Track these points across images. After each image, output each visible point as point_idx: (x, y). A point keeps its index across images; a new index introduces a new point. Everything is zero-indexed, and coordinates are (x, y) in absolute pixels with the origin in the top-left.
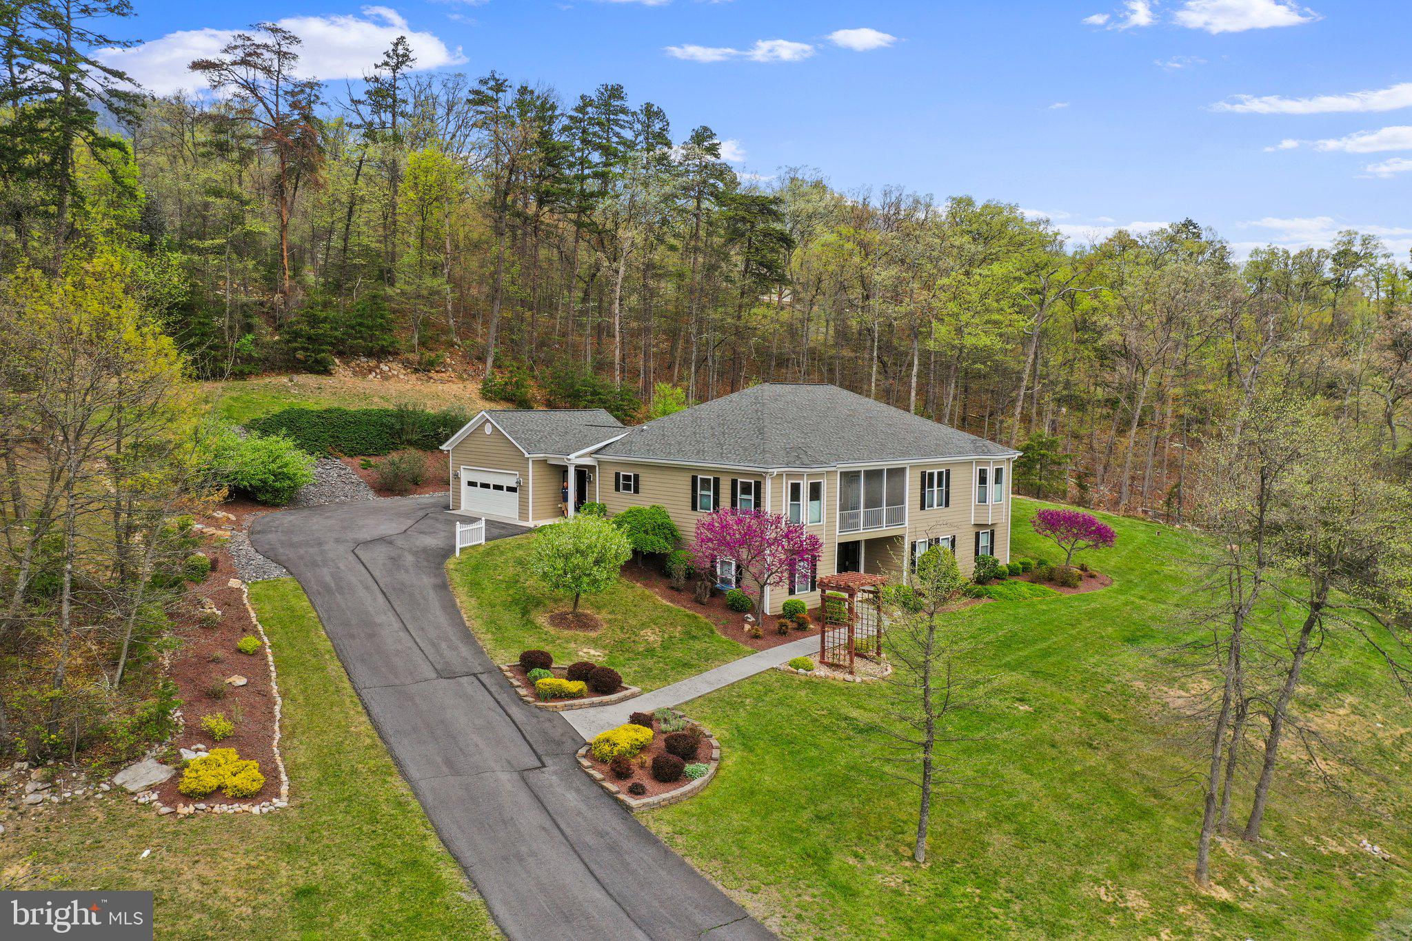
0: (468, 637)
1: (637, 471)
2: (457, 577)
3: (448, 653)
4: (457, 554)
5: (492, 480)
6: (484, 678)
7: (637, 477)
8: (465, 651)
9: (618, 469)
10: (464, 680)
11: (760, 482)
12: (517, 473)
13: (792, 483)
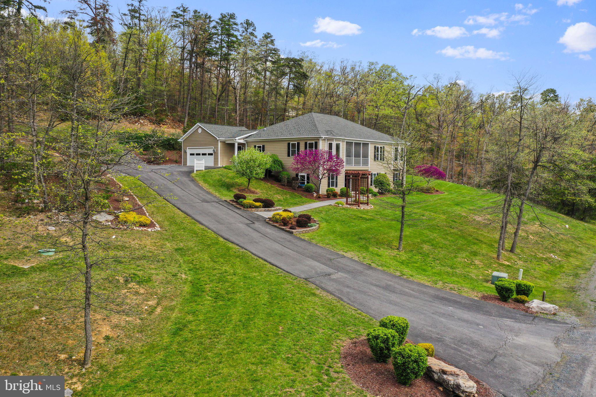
0: (209, 193)
1: (264, 144)
2: (197, 179)
3: (204, 197)
4: (195, 172)
5: (201, 151)
6: (220, 203)
7: (264, 146)
8: (209, 196)
9: (255, 144)
10: (213, 203)
11: (317, 142)
12: (213, 147)
13: (329, 143)
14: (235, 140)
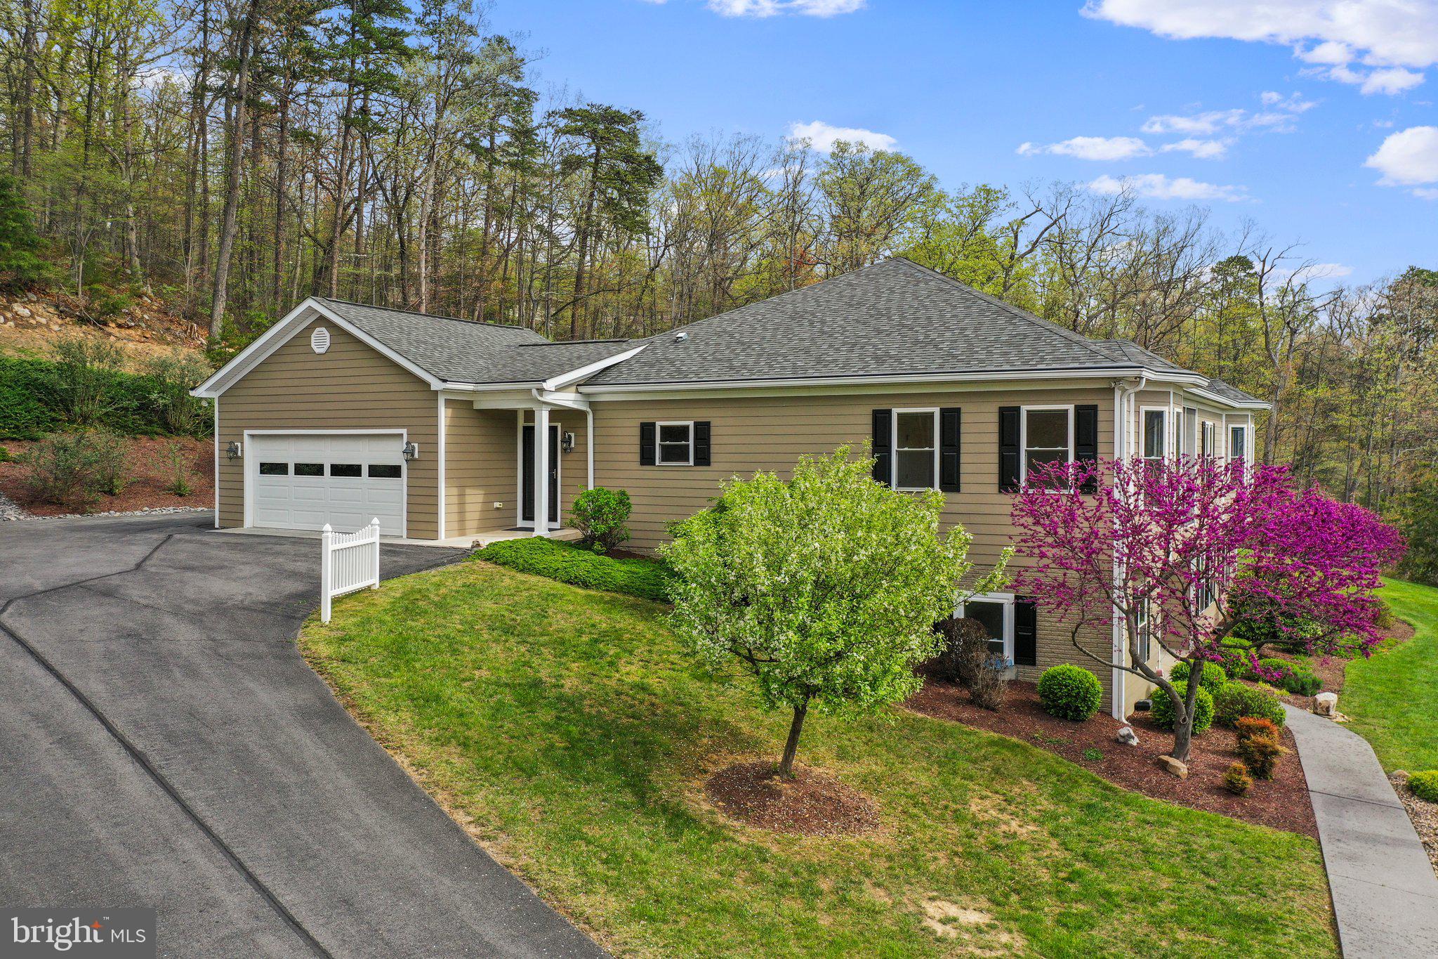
1: (703, 415)
2: (356, 682)
4: (327, 613)
5: (329, 454)
7: (703, 430)
9: (647, 416)
11: (1094, 408)
12: (404, 431)
13: (1147, 413)
14: (541, 391)
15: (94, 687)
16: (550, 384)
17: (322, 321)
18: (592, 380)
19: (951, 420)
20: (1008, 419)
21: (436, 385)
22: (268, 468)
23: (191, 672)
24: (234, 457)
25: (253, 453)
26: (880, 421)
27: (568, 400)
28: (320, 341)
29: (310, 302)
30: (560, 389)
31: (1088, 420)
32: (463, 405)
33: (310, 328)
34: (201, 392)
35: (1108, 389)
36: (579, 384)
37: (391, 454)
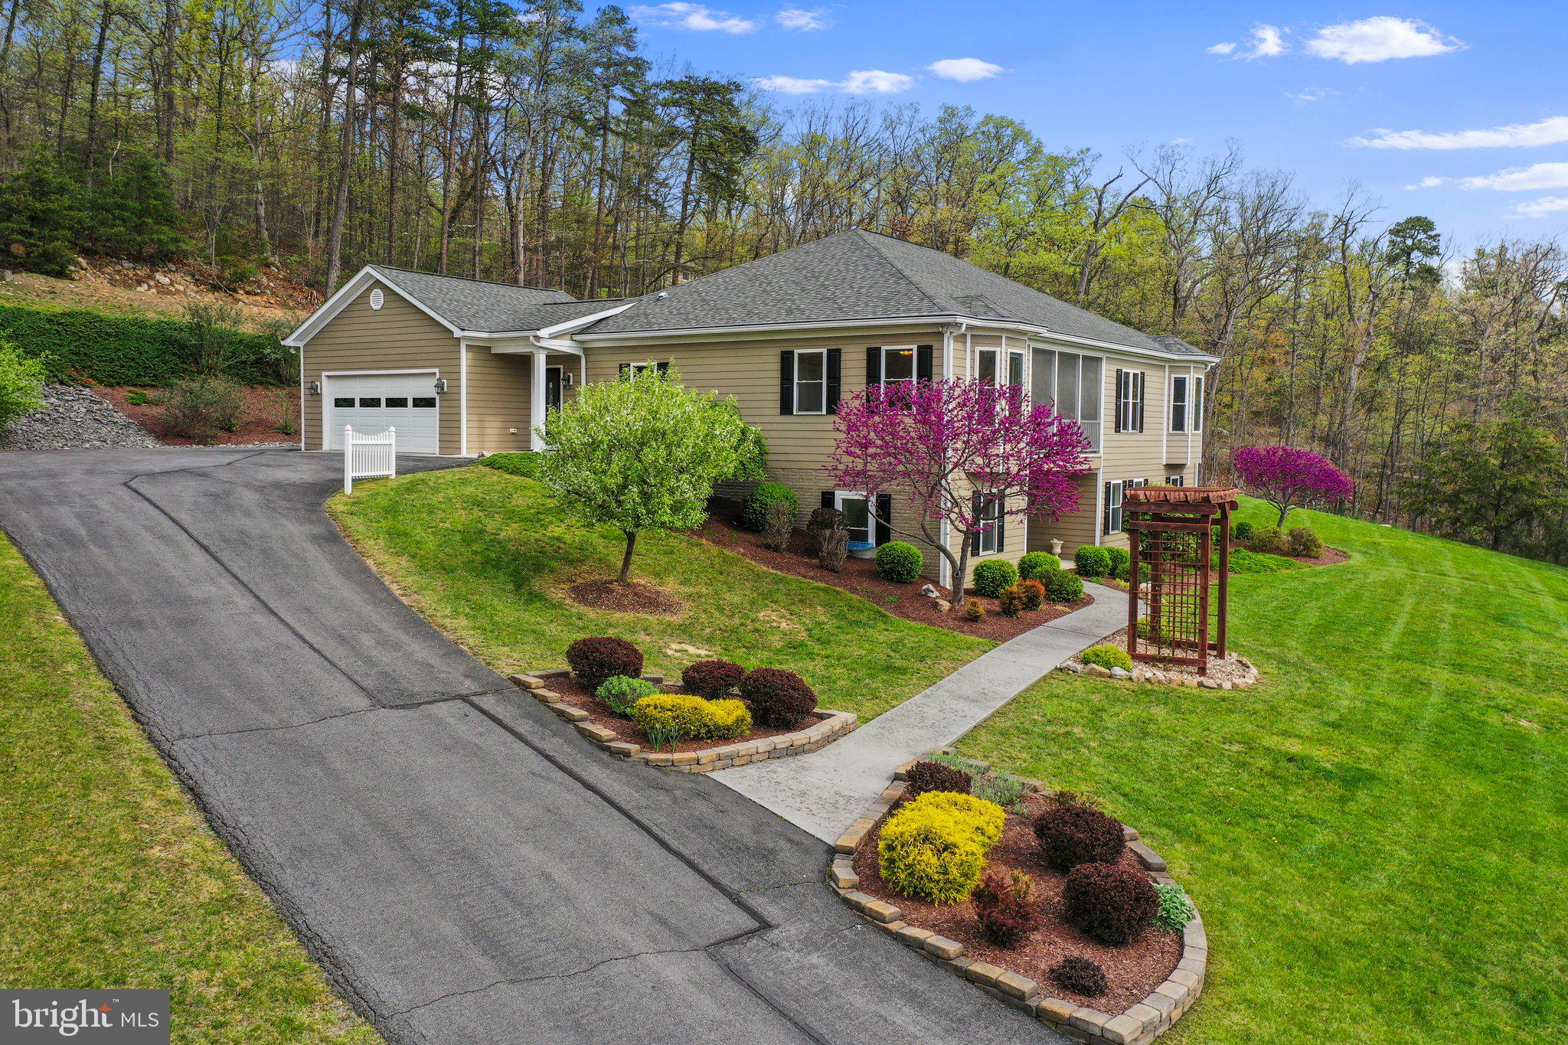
1: (665, 356)
3: (384, 657)
4: (348, 488)
5: (383, 389)
6: (488, 702)
7: (663, 368)
8: (420, 650)
10: (442, 709)
11: (930, 347)
12: (436, 370)
13: (981, 353)
14: (537, 338)
15: (184, 518)
16: (544, 333)
17: (378, 281)
18: (586, 330)
19: (835, 356)
20: (873, 355)
21: (458, 333)
22: (341, 403)
23: (247, 513)
24: (315, 393)
25: (329, 390)
26: (786, 359)
27: (565, 346)
28: (377, 300)
29: (368, 269)
30: (553, 337)
31: (926, 353)
32: (482, 351)
33: (369, 290)
34: (289, 342)
35: (938, 332)
36: (572, 334)
37: (426, 388)
